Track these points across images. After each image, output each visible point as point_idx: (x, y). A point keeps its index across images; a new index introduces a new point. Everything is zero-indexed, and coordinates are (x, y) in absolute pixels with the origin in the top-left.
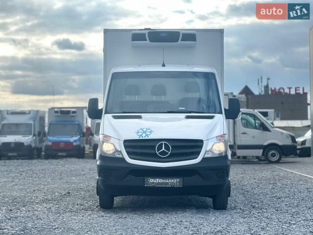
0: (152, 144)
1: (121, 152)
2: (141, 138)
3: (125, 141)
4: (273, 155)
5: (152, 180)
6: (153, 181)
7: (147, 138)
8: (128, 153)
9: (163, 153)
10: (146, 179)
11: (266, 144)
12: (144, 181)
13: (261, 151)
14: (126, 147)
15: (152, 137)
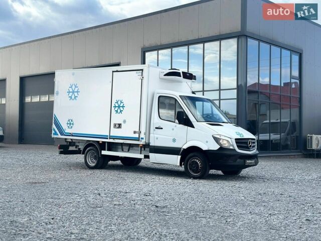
0: (246, 141)
1: (233, 146)
2: (241, 138)
3: (236, 139)
5: (248, 161)
8: (238, 146)
9: (251, 146)
10: (246, 160)
12: (245, 162)
14: (236, 142)
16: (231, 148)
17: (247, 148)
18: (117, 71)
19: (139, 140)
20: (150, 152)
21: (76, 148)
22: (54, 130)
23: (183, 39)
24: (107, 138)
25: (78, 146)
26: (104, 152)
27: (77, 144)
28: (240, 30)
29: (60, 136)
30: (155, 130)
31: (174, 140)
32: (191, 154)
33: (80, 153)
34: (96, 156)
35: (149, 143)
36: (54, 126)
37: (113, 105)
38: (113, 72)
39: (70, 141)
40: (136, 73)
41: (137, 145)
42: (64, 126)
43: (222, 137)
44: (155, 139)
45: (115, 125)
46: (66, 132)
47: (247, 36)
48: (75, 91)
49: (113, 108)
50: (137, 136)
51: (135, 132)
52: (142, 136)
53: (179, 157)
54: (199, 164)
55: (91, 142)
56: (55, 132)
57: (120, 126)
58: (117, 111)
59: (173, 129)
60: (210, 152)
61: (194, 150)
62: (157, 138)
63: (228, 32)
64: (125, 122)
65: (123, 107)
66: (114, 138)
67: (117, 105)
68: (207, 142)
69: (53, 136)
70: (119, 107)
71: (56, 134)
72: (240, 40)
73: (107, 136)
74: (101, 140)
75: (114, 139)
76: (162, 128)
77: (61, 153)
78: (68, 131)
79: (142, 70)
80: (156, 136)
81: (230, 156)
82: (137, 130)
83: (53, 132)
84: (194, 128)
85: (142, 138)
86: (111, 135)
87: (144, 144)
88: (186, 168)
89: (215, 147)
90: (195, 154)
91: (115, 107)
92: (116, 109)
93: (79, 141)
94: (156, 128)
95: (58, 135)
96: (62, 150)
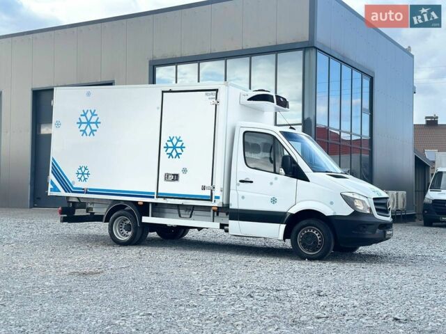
0: (385, 202)
1: (371, 210)
2: (380, 196)
3: (374, 199)
5: (388, 232)
8: (377, 210)
12: (385, 233)
14: (375, 204)
16: (368, 212)
17: (386, 212)
18: (171, 91)
19: (211, 200)
20: (230, 219)
21: (87, 212)
22: (52, 183)
23: (218, 49)
24: (153, 197)
25: (91, 209)
26: (145, 219)
27: (89, 206)
28: (308, 40)
29: (63, 193)
30: (239, 185)
31: (274, 201)
32: (304, 222)
33: (101, 221)
34: (129, 224)
35: (228, 205)
36: (52, 177)
37: (163, 145)
38: (163, 92)
39: (76, 200)
40: (206, 94)
41: (207, 209)
42: (72, 177)
43: (356, 196)
44: (240, 198)
45: (167, 176)
46: (76, 186)
47: (316, 48)
48: (91, 121)
49: (163, 150)
50: (207, 193)
51: (204, 188)
52: (217, 193)
53: (283, 226)
54: (318, 237)
55: (122, 203)
56: (55, 187)
57: (176, 177)
58: (170, 154)
59: (271, 183)
60: (337, 218)
61: (309, 215)
62: (243, 197)
63: (289, 42)
64: (185, 171)
65: (182, 147)
66: (165, 196)
67: (170, 144)
69: (50, 193)
70: (174, 147)
71: (55, 189)
72: (307, 54)
73: (153, 193)
74: (141, 200)
75: (165, 198)
76: (251, 182)
77: (64, 220)
78: (78, 184)
79: (217, 90)
80: (241, 194)
81: (369, 224)
82: (208, 184)
83: (50, 186)
84: (308, 181)
85: (218, 198)
86: (159, 192)
87: (221, 206)
88: (294, 243)
89: (346, 211)
90: (312, 221)
91: (167, 147)
92: (170, 150)
93: (93, 201)
94: (242, 181)
95: (59, 191)
96: (65, 216)
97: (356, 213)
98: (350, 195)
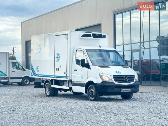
0: (122, 77)
2: (118, 75)
3: (113, 76)
4: (27, 82)
6: (124, 90)
7: (120, 75)
8: (115, 80)
9: (126, 80)
10: (121, 89)
11: (23, 76)
13: (21, 80)
14: (114, 78)
15: (122, 74)
16: (111, 81)
17: (123, 81)
20: (72, 85)
26: (53, 86)
31: (82, 77)
32: (90, 86)
33: (43, 87)
35: (72, 80)
36: (31, 70)
37: (55, 57)
38: (55, 36)
40: (65, 36)
42: (35, 70)
43: (104, 75)
44: (74, 77)
45: (56, 69)
46: (36, 74)
48: (39, 48)
50: (65, 75)
52: (68, 75)
53: (85, 87)
54: (93, 92)
56: (32, 74)
57: (58, 69)
58: (57, 60)
59: (82, 71)
60: (98, 84)
61: (91, 83)
64: (60, 67)
65: (60, 57)
68: (96, 78)
69: (31, 77)
70: (58, 57)
71: (32, 75)
73: (53, 76)
74: (51, 78)
75: (56, 77)
76: (77, 70)
77: (35, 87)
78: (37, 73)
79: (67, 34)
80: (74, 75)
81: (109, 86)
82: (66, 72)
85: (68, 77)
86: (55, 75)
87: (69, 80)
91: (56, 57)
94: (75, 70)
95: (33, 76)
96: (36, 85)
97: (103, 82)
98: (102, 74)
